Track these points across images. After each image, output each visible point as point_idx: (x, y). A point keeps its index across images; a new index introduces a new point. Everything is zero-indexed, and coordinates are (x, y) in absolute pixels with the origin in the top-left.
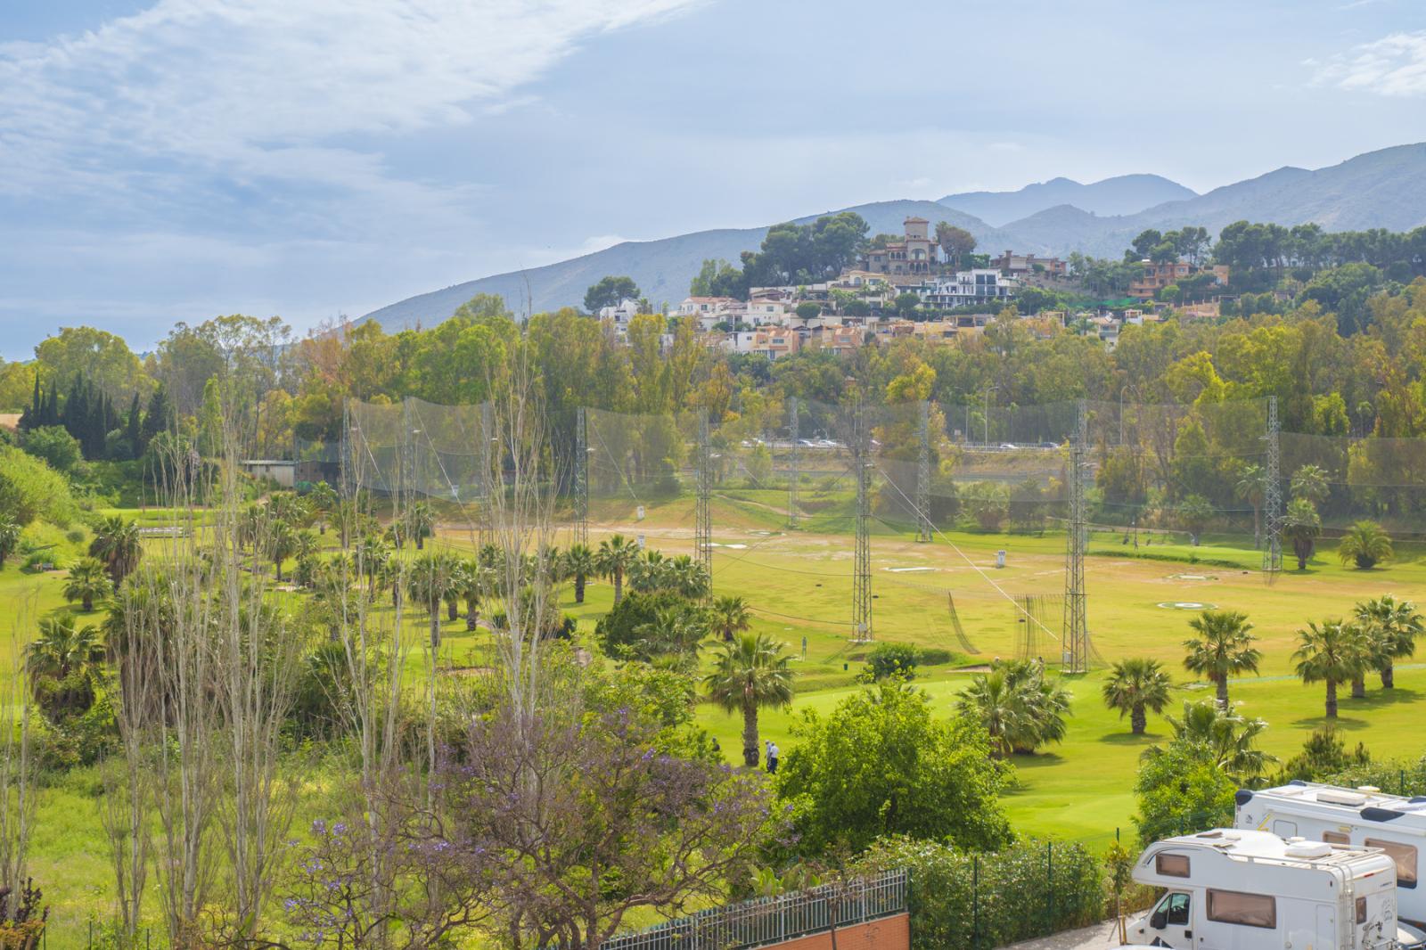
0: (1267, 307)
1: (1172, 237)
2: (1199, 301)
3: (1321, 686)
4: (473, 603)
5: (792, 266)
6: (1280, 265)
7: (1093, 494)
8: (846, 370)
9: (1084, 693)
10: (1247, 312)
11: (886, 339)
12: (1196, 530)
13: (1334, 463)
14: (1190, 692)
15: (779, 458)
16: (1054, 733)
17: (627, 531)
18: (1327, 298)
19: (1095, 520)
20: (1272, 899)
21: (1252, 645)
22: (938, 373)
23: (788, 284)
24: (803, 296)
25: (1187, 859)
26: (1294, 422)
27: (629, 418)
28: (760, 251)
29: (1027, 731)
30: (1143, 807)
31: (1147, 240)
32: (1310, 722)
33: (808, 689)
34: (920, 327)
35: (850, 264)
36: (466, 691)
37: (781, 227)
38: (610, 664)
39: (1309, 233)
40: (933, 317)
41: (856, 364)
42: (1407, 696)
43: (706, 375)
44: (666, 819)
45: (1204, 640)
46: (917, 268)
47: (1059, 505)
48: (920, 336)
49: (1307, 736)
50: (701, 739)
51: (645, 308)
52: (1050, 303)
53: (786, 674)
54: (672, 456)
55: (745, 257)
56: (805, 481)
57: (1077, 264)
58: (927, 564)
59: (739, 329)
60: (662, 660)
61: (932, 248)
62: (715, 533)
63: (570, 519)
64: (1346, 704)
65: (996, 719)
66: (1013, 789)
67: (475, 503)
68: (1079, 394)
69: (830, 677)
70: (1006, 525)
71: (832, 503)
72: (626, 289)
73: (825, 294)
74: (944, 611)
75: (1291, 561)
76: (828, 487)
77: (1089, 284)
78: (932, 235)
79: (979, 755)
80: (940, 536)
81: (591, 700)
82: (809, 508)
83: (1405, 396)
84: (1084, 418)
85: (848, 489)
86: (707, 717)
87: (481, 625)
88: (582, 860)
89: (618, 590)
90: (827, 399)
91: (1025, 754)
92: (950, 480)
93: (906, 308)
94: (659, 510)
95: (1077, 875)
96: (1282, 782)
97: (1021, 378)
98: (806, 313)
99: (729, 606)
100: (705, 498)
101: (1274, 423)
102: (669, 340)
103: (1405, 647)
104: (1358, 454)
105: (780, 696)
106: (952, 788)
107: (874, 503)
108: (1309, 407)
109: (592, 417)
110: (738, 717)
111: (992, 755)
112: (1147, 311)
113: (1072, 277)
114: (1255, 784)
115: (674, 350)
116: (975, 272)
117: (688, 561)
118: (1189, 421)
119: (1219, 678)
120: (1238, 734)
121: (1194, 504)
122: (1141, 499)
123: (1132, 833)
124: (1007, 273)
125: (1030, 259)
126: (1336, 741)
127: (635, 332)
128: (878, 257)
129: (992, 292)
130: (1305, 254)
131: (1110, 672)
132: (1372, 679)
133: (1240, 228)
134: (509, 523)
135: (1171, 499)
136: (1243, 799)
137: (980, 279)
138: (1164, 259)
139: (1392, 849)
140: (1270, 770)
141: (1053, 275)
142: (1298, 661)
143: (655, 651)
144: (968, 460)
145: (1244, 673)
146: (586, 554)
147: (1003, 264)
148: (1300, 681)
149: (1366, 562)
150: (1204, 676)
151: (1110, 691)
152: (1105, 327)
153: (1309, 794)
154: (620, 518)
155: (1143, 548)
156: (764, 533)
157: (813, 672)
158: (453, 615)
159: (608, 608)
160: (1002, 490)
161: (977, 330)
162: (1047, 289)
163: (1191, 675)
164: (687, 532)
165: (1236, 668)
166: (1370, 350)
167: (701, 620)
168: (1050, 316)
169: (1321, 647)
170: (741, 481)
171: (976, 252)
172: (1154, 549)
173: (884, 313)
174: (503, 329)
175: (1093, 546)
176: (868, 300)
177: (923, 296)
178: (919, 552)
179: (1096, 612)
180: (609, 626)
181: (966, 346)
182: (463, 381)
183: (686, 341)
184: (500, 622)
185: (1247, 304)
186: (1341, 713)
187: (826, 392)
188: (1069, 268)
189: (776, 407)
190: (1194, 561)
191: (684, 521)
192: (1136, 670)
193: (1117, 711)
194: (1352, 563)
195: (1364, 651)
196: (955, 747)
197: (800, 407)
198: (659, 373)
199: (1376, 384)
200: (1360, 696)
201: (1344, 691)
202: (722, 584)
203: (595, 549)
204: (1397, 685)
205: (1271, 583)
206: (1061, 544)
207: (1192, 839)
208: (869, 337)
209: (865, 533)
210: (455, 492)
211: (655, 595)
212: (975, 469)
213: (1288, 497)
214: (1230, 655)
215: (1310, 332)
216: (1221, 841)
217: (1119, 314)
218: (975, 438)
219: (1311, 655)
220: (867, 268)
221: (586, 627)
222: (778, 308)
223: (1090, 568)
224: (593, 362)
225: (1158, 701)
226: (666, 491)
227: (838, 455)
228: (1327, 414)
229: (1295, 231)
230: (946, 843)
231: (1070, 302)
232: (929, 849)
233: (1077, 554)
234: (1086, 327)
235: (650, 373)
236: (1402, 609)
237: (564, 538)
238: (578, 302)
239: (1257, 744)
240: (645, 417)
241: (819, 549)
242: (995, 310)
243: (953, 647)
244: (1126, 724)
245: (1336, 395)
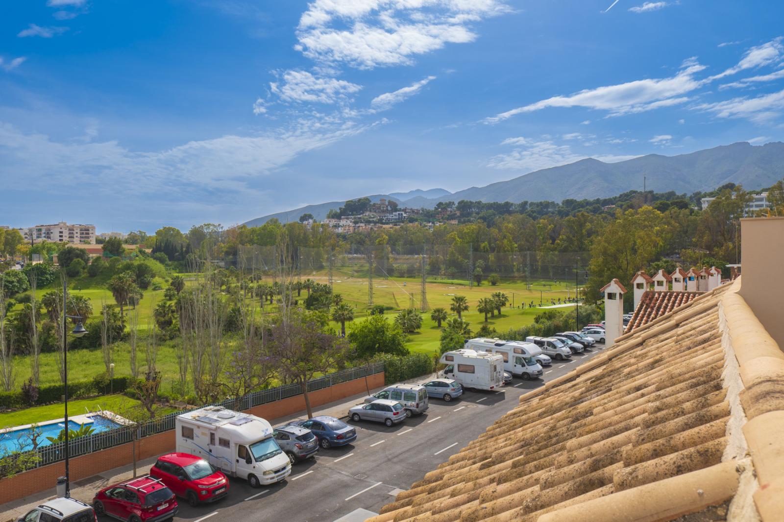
0: (469, 221)
1: (446, 204)
2: (453, 219)
3: (484, 314)
4: (272, 296)
5: (352, 211)
6: (472, 211)
7: (428, 267)
8: (366, 237)
9: (427, 317)
10: (464, 222)
11: (376, 229)
12: (453, 276)
13: (486, 259)
14: (452, 316)
15: (350, 259)
16: (419, 327)
17: (311, 278)
18: (484, 219)
19: (428, 274)
20: (474, 366)
21: (467, 304)
22: (389, 237)
23: (351, 215)
24: (355, 218)
25: (453, 357)
26: (476, 249)
27: (312, 249)
28: (344, 207)
29: (412, 326)
30: (441, 345)
31: (440, 204)
32: (481, 323)
33: (357, 317)
34: (384, 226)
35: (367, 210)
36: (270, 319)
37: (349, 201)
38: (307, 311)
39: (479, 203)
40: (387, 224)
41: (368, 235)
42: (504, 316)
43: (330, 238)
44: (322, 349)
45: (455, 303)
46: (383, 211)
47: (419, 270)
48: (384, 228)
49: (481, 326)
50: (331, 330)
51: (315, 221)
52: (416, 220)
53: (352, 313)
54: (322, 259)
55: (340, 209)
56: (356, 265)
57: (423, 211)
58: (387, 285)
59: (339, 227)
60: (320, 310)
61: (387, 206)
62: (333, 278)
63: (297, 275)
64: (489, 318)
65: (405, 323)
66: (409, 341)
67: (272, 271)
68: (424, 243)
69: (363, 314)
70: (406, 275)
71: (363, 270)
72: (310, 217)
73: (360, 218)
74: (392, 296)
75: (476, 283)
76: (362, 266)
77: (425, 215)
78: (387, 203)
79: (401, 331)
80: (390, 278)
81: (303, 321)
82: (357, 271)
83: (503, 243)
84: (425, 248)
85: (367, 267)
86: (332, 324)
87: (274, 302)
88: (302, 360)
89: (309, 293)
90: (361, 244)
91: (412, 332)
92: (392, 264)
93: (380, 221)
94: (319, 273)
95: (426, 362)
96: (475, 338)
97: (410, 238)
98: (355, 223)
99: (338, 296)
100: (331, 269)
101: (471, 250)
102: (321, 229)
103: (504, 304)
104: (492, 257)
105: (351, 319)
106: (394, 340)
107: (373, 270)
108: (480, 245)
109: (302, 249)
110: (340, 324)
111: (404, 332)
112: (440, 222)
113: (422, 214)
114: (469, 338)
115: (322, 232)
116: (398, 212)
117: (326, 285)
118: (451, 249)
119: (459, 313)
120: (464, 326)
121: (453, 270)
122: (439, 269)
123: (439, 351)
124: (406, 213)
125: (411, 209)
126: (488, 327)
127: (313, 228)
128: (373, 209)
129: (402, 217)
130: (478, 208)
131: (432, 311)
132: (496, 312)
133: (462, 202)
134: (282, 276)
135: (446, 269)
136: (466, 342)
137: (399, 214)
138: (444, 209)
139: (502, 353)
140: (472, 335)
141: (417, 213)
142: (478, 308)
143: (320, 308)
144: (396, 259)
145: (465, 311)
146: (301, 284)
147: (405, 210)
148: (478, 313)
149: (494, 284)
150: (455, 312)
151: (432, 316)
152: (430, 226)
153: (482, 340)
154: (309, 274)
155: (439, 280)
156: (346, 278)
157: (358, 313)
158: (267, 300)
159: (306, 297)
160: (405, 267)
161: (398, 227)
162: (415, 217)
163: (452, 312)
164: (327, 278)
165: (463, 310)
166: (494, 231)
167: (330, 300)
168: (416, 223)
169: (483, 305)
170: (340, 265)
171: (398, 207)
172: (442, 281)
173: (375, 223)
174: (278, 227)
175: (427, 280)
176: (371, 219)
177: (385, 218)
178: (385, 282)
179: (429, 297)
180: (307, 302)
181: (396, 231)
182: (268, 240)
183: (325, 229)
184: (279, 301)
185: (464, 220)
186: (489, 320)
187: (361, 242)
188: (421, 212)
189: (348, 246)
190: (452, 284)
191: (325, 275)
192: (439, 311)
193: (434, 321)
194: (490, 284)
195: (494, 305)
196: (394, 330)
197: (354, 246)
198: (319, 238)
199: (496, 240)
200: (493, 316)
201: (489, 315)
202: (336, 290)
203: (303, 282)
204: (502, 313)
205: (471, 289)
206: (420, 280)
207: (454, 352)
208: (371, 228)
209: (371, 278)
210: (267, 268)
211: (318, 294)
212: (398, 261)
213: (475, 268)
214: (462, 307)
215: (480, 227)
216: (461, 352)
217: (433, 223)
218: (398, 254)
219: (481, 307)
220: (371, 211)
221: (301, 302)
222: (349, 221)
223: (427, 286)
224: (302, 235)
225: (444, 318)
226: (320, 268)
227: (364, 258)
228: (484, 247)
229: (476, 202)
230: (393, 354)
231: (421, 220)
232: (389, 356)
233: (424, 283)
234: (425, 226)
235: (316, 238)
236: (503, 295)
237: (295, 280)
238: (298, 220)
239: (469, 328)
240: (315, 249)
241: (359, 282)
242: (403, 222)
243: (394, 306)
244: (436, 324)
245: (486, 243)
